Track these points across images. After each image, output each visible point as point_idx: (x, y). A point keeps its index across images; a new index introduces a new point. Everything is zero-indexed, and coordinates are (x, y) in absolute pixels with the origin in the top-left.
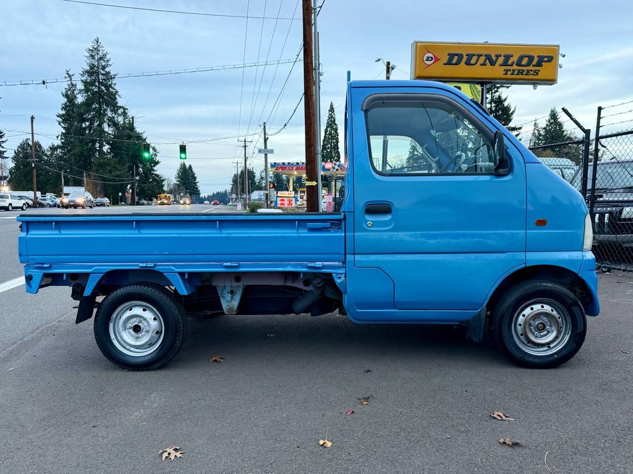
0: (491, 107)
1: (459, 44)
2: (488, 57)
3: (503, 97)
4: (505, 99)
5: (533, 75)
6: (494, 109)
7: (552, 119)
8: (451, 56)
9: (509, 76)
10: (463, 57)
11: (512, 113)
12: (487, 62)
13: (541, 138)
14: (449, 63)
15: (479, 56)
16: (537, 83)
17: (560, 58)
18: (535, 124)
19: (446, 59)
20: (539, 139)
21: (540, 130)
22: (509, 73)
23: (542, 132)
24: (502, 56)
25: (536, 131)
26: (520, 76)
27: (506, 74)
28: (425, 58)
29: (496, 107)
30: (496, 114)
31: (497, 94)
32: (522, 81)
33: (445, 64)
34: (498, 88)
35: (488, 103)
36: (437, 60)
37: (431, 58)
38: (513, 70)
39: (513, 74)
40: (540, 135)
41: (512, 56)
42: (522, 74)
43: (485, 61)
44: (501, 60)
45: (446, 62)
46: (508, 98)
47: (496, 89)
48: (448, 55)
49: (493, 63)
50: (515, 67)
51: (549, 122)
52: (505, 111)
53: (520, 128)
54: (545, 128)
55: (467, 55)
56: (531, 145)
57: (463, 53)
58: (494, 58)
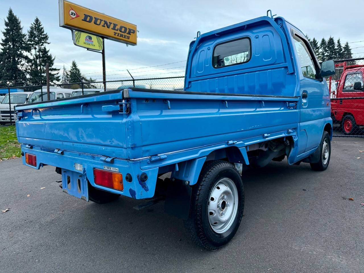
0: (40, 54)
1: (90, 10)
2: (106, 23)
3: (47, 50)
4: (48, 51)
5: (127, 38)
6: (41, 56)
7: (73, 66)
8: (86, 16)
9: (116, 36)
10: (92, 19)
11: (53, 60)
12: (105, 25)
13: (68, 76)
14: (85, 20)
15: (101, 20)
16: (128, 43)
17: (137, 32)
18: (64, 68)
19: (83, 17)
20: (67, 77)
21: (67, 72)
22: (117, 35)
23: (69, 73)
24: (113, 24)
25: (65, 73)
26: (121, 38)
27: (115, 35)
28: (70, 13)
29: (43, 55)
30: (43, 59)
31: (43, 47)
32: (122, 41)
33: (82, 20)
34: (43, 43)
35: (37, 51)
36: (78, 16)
37: (74, 14)
38: (118, 33)
39: (118, 36)
40: (68, 75)
41: (117, 25)
42: (122, 37)
43: (104, 24)
44: (112, 26)
45: (83, 19)
46: (50, 50)
47: (41, 43)
48: (84, 15)
49: (108, 27)
50: (118, 32)
51: (72, 68)
52: (49, 58)
53: (59, 70)
54: (70, 71)
55: (95, 18)
56: (63, 80)
57: (93, 16)
58: (109, 24)
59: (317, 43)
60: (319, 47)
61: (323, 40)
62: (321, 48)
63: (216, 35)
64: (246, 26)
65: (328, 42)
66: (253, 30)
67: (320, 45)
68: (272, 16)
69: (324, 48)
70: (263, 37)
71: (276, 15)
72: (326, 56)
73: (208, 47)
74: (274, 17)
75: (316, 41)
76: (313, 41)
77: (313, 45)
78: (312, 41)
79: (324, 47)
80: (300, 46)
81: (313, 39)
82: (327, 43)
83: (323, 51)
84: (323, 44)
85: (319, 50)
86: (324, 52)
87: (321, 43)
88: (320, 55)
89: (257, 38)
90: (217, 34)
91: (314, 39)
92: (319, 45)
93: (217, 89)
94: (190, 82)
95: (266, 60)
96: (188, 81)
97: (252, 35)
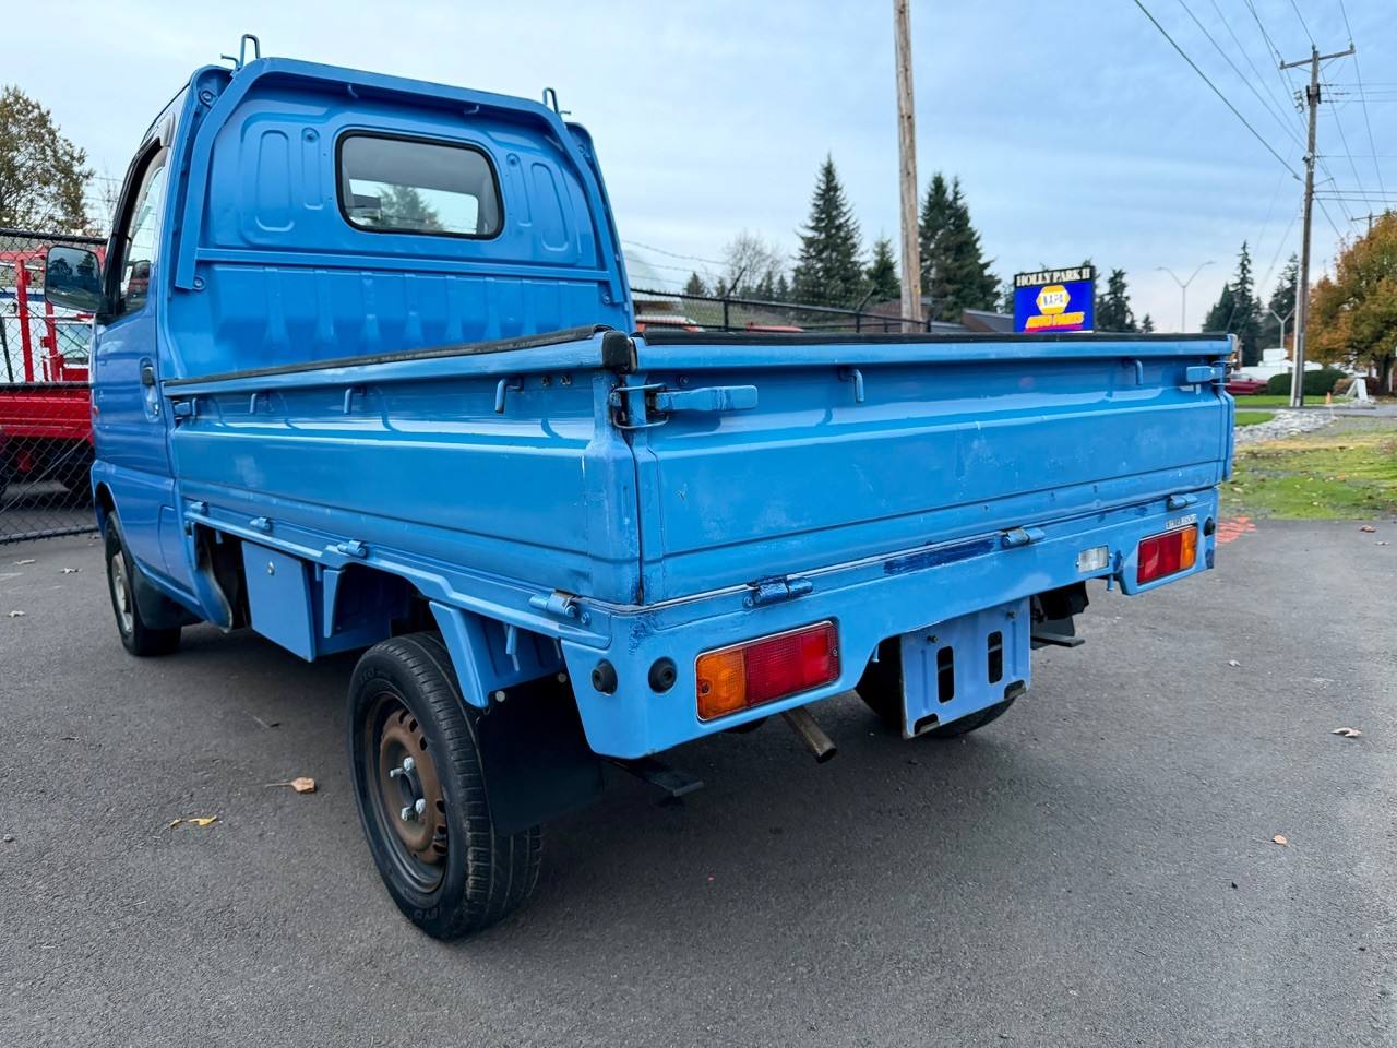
63: (350, 87)
64: (478, 108)
68: (559, 112)
73: (306, 125)
74: (566, 118)
89: (513, 163)
90: (355, 87)
93: (370, 317)
94: (204, 265)
95: (553, 249)
96: (196, 257)
97: (498, 148)
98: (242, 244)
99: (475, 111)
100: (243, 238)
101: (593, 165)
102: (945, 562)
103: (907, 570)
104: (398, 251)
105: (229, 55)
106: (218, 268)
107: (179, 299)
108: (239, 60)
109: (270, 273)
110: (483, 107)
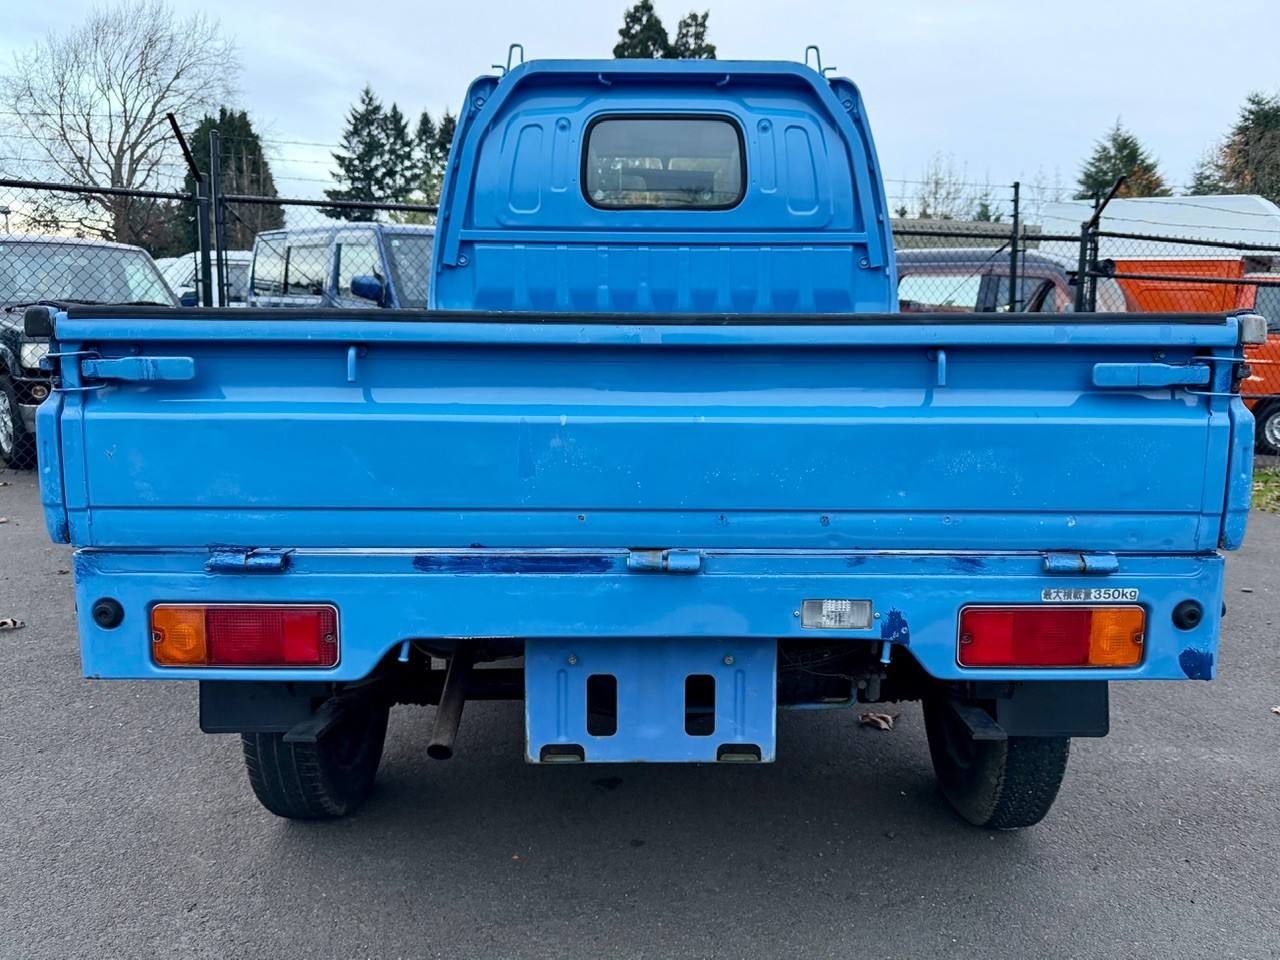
59: (406, 124)
60: (412, 141)
61: (426, 120)
62: (418, 145)
63: (600, 77)
64: (728, 78)
65: (441, 130)
66: (748, 97)
67: (416, 132)
68: (822, 69)
69: (430, 149)
70: (788, 132)
71: (835, 69)
72: (435, 177)
74: (829, 75)
75: (401, 117)
76: (392, 116)
77: (392, 129)
78: (389, 115)
79: (429, 144)
80: (349, 122)
81: (392, 106)
82: (437, 131)
83: (426, 157)
84: (424, 133)
85: (412, 150)
86: (431, 163)
87: (418, 128)
88: (417, 171)
89: (765, 129)
90: (606, 76)
91: (395, 108)
92: (411, 132)
93: (604, 287)
94: (466, 244)
95: (799, 213)
96: (460, 238)
97: (748, 113)
98: (498, 226)
99: (725, 82)
100: (498, 222)
101: (859, 121)
102: (521, 572)
103: (451, 570)
104: (636, 225)
105: (498, 64)
106: (478, 247)
107: (447, 274)
108: (506, 67)
109: (518, 250)
110: (732, 76)
